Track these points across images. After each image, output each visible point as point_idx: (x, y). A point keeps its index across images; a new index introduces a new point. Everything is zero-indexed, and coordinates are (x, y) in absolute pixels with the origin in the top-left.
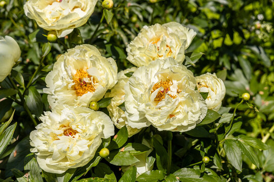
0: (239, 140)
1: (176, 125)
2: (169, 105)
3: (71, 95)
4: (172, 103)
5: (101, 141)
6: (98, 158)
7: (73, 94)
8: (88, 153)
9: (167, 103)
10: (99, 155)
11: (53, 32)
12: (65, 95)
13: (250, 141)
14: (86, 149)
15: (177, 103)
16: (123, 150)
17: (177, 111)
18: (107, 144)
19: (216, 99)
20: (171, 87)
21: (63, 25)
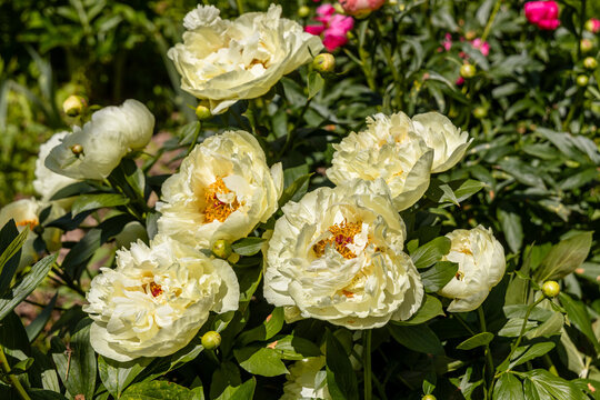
0: (532, 379)
1: (347, 312)
2: (336, 270)
3: (192, 222)
4: (342, 267)
5: (205, 316)
6: (198, 349)
7: (195, 221)
8: (170, 334)
9: (332, 265)
10: (200, 343)
11: (206, 102)
12: (178, 220)
13: (556, 386)
14: (166, 323)
15: (355, 269)
16: (272, 345)
17: (359, 285)
18: (222, 325)
19: (472, 282)
20: (356, 238)
21: (219, 91)
